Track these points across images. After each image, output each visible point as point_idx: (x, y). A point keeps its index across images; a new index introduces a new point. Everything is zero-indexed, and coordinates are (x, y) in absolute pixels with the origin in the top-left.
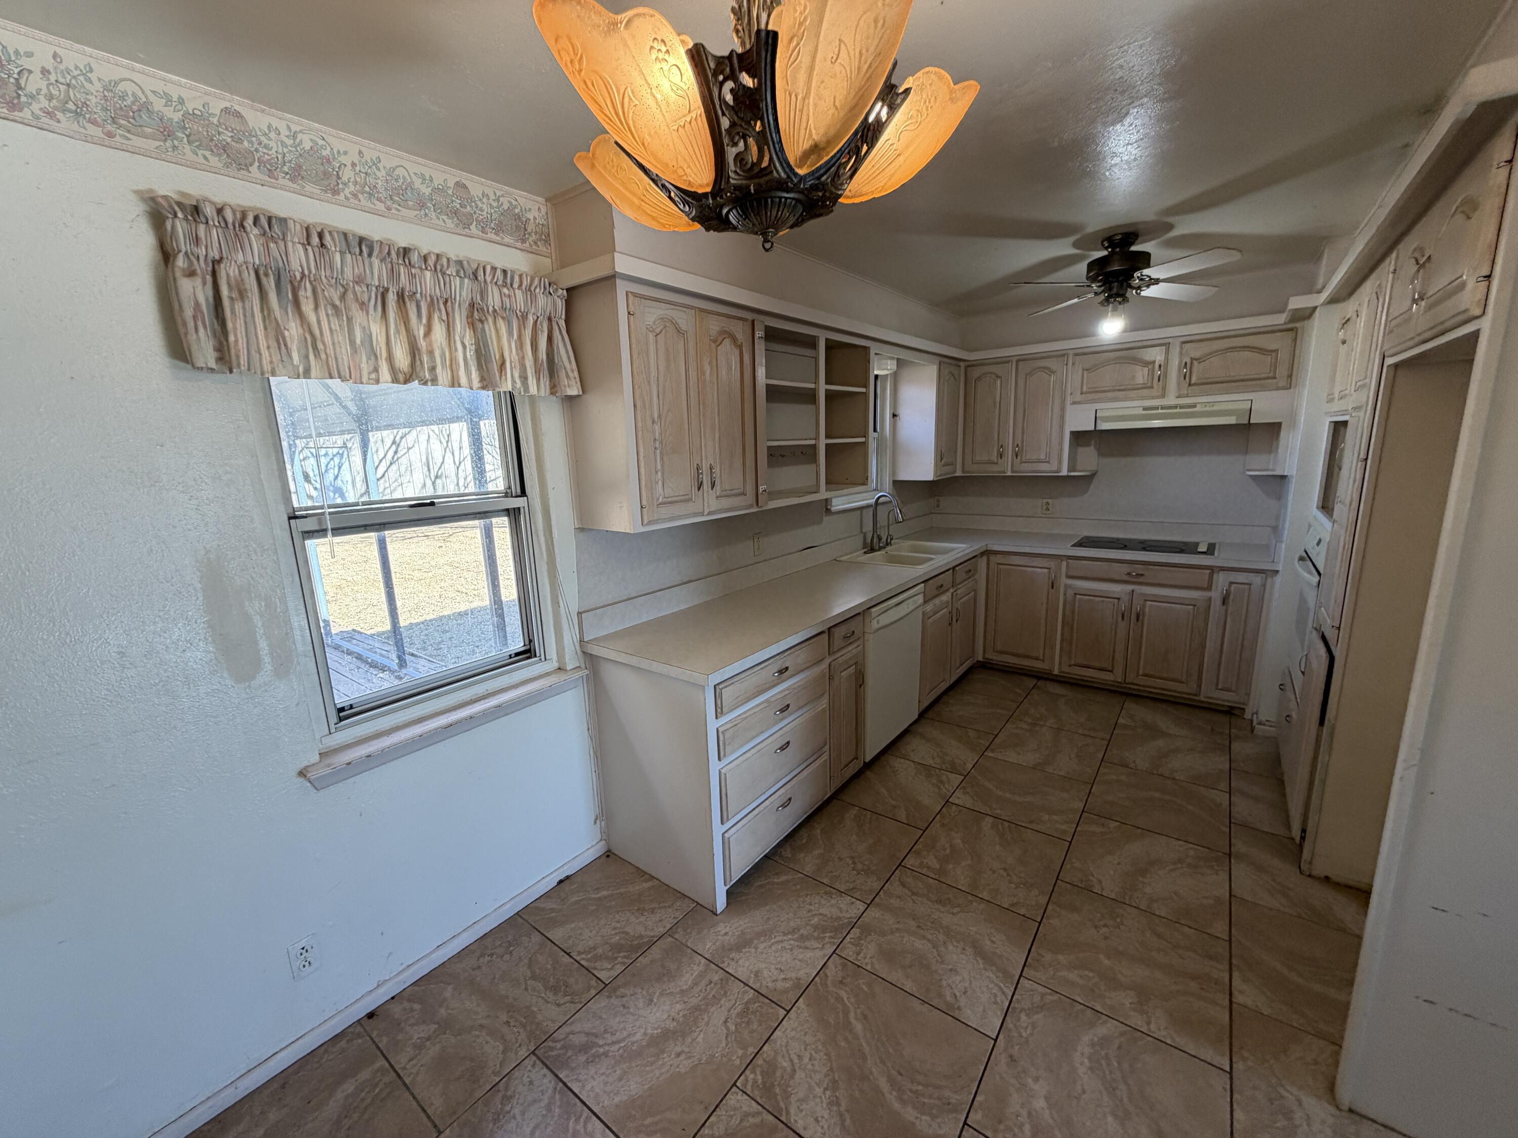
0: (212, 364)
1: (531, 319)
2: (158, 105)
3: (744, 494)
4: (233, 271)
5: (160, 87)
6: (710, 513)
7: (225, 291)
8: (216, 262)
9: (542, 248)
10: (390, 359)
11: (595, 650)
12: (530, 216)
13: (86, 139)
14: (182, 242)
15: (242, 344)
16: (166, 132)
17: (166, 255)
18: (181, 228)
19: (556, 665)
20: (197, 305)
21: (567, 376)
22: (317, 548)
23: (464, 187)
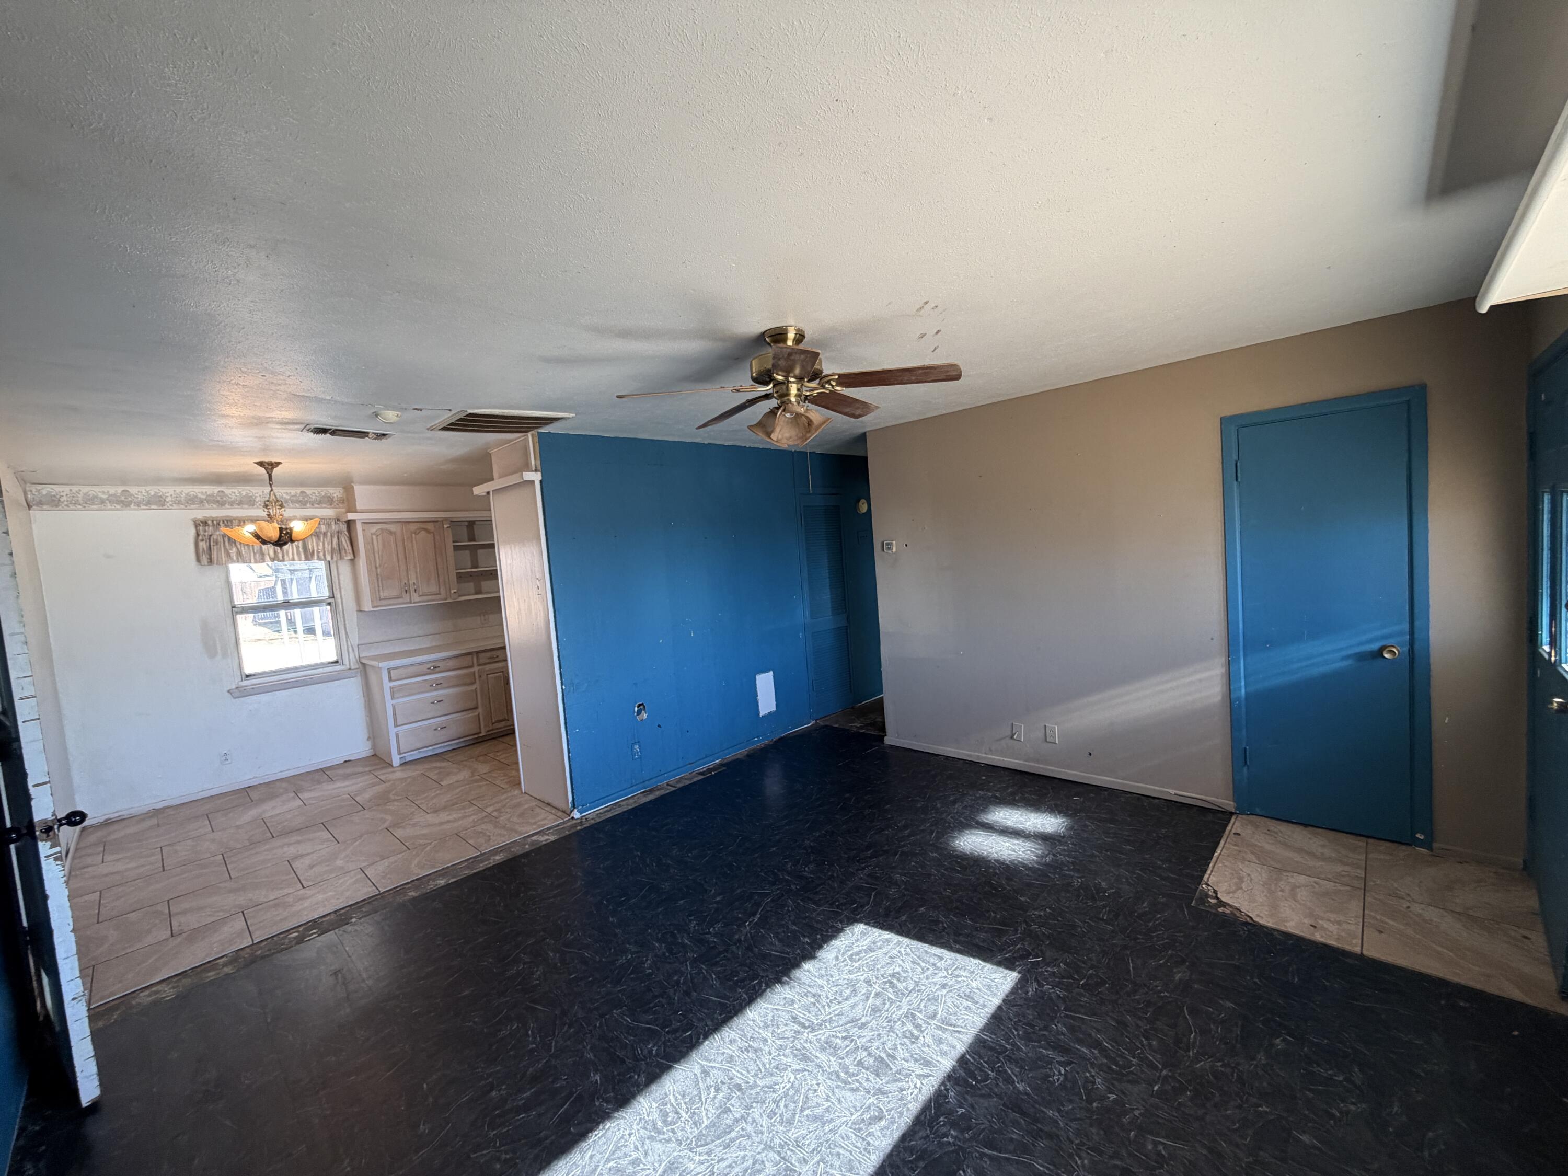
0: (206, 563)
1: (329, 534)
2: (200, 495)
3: (440, 594)
4: (215, 537)
5: (200, 491)
6: (415, 603)
7: (212, 544)
8: (210, 536)
9: (341, 505)
10: (269, 555)
11: (364, 661)
12: (335, 495)
13: (181, 509)
14: (201, 533)
15: (215, 559)
16: (201, 502)
17: (198, 535)
18: (201, 528)
19: (348, 667)
20: (203, 549)
21: (346, 552)
22: (240, 618)
23: (305, 492)
